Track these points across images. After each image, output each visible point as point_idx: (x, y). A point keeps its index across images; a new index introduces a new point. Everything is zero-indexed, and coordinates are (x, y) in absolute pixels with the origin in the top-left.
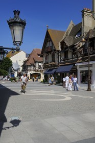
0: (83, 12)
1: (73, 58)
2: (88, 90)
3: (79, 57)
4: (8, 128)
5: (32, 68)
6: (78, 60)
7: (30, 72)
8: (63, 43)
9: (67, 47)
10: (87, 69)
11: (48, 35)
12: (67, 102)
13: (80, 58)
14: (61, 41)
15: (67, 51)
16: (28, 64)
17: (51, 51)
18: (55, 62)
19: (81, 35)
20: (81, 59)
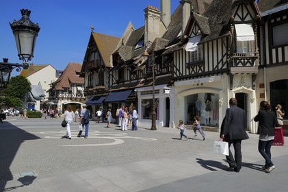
0: (146, 11)
1: (131, 80)
2: (152, 129)
3: (141, 78)
4: (14, 188)
5: (66, 95)
6: (138, 83)
7: (63, 102)
8: (116, 56)
9: (123, 63)
10: (150, 97)
11: (92, 42)
12: (116, 147)
13: (142, 80)
14: (114, 52)
15: (123, 69)
16: (59, 87)
17: (98, 68)
18: (103, 85)
19: (143, 45)
20: (143, 82)
